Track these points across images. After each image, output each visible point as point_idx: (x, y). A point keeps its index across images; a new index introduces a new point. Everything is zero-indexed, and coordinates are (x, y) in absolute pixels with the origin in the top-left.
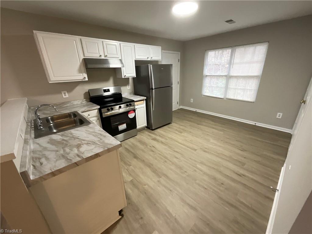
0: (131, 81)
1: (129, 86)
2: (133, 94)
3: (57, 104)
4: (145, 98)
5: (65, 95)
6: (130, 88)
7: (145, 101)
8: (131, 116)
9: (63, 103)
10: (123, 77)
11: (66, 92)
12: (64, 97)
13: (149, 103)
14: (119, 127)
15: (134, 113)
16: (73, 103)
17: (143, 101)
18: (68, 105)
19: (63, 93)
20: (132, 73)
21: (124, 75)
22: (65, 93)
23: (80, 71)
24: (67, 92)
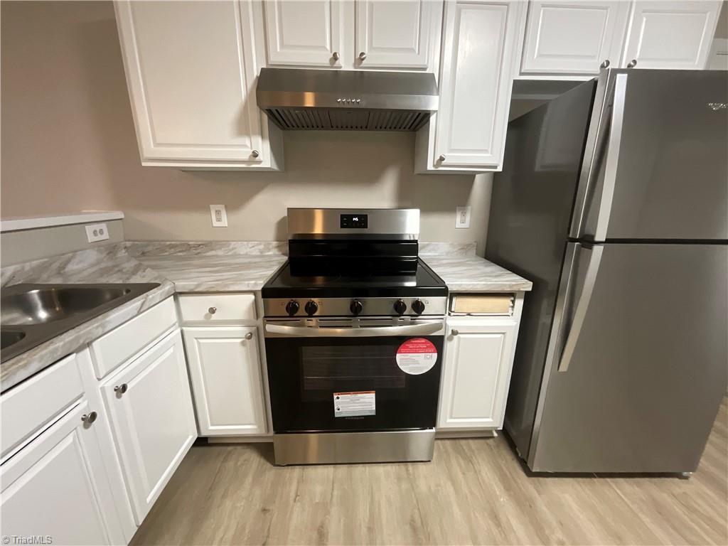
0: (480, 189)
1: (464, 214)
2: (477, 254)
3: (190, 243)
4: (528, 286)
5: (219, 220)
6: (467, 225)
7: (520, 303)
8: (413, 363)
9: (208, 245)
10: (430, 167)
11: (221, 207)
12: (216, 224)
13: (544, 319)
14: (336, 401)
15: (435, 355)
16: (233, 249)
17: (507, 301)
18: (220, 253)
19: (213, 208)
20: (486, 151)
21: (437, 158)
22: (218, 212)
23: (243, 128)
24: (226, 207)
